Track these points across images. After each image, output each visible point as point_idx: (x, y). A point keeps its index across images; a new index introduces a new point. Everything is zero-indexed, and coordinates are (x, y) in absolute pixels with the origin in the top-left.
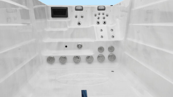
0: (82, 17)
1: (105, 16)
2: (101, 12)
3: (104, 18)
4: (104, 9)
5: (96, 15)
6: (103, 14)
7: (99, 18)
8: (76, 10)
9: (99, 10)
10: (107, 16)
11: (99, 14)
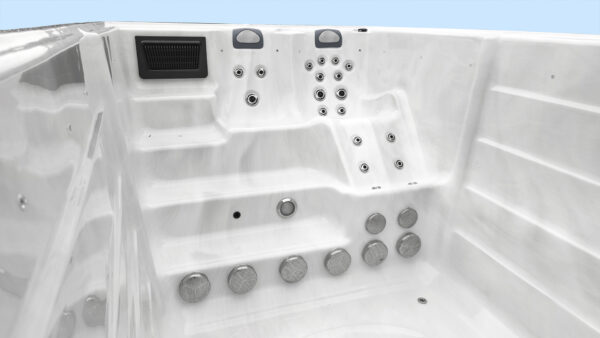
0: (261, 73)
1: (340, 67)
2: (329, 53)
3: (339, 77)
4: (338, 44)
5: (309, 67)
6: (336, 61)
7: (320, 77)
8: (237, 45)
9: (319, 44)
10: (349, 67)
11: (322, 61)
